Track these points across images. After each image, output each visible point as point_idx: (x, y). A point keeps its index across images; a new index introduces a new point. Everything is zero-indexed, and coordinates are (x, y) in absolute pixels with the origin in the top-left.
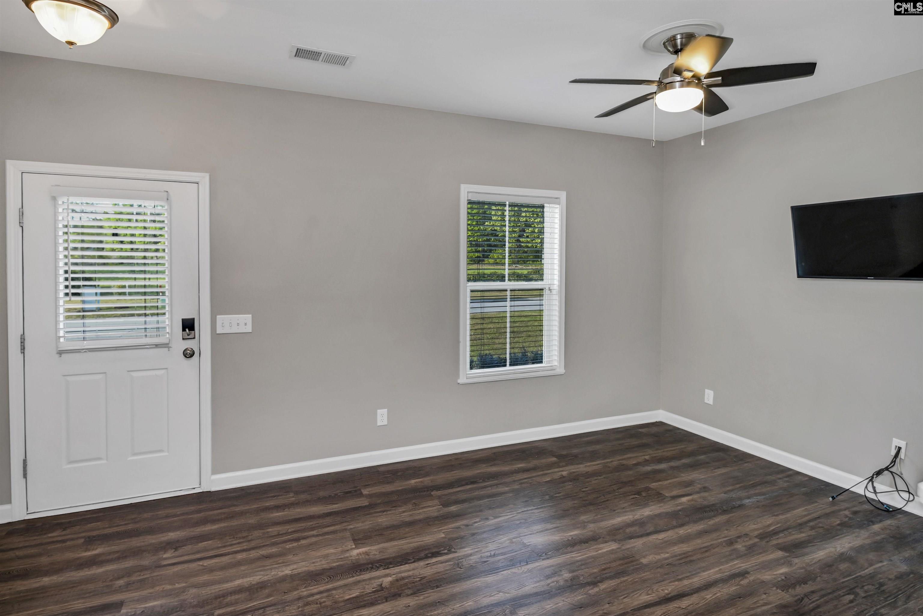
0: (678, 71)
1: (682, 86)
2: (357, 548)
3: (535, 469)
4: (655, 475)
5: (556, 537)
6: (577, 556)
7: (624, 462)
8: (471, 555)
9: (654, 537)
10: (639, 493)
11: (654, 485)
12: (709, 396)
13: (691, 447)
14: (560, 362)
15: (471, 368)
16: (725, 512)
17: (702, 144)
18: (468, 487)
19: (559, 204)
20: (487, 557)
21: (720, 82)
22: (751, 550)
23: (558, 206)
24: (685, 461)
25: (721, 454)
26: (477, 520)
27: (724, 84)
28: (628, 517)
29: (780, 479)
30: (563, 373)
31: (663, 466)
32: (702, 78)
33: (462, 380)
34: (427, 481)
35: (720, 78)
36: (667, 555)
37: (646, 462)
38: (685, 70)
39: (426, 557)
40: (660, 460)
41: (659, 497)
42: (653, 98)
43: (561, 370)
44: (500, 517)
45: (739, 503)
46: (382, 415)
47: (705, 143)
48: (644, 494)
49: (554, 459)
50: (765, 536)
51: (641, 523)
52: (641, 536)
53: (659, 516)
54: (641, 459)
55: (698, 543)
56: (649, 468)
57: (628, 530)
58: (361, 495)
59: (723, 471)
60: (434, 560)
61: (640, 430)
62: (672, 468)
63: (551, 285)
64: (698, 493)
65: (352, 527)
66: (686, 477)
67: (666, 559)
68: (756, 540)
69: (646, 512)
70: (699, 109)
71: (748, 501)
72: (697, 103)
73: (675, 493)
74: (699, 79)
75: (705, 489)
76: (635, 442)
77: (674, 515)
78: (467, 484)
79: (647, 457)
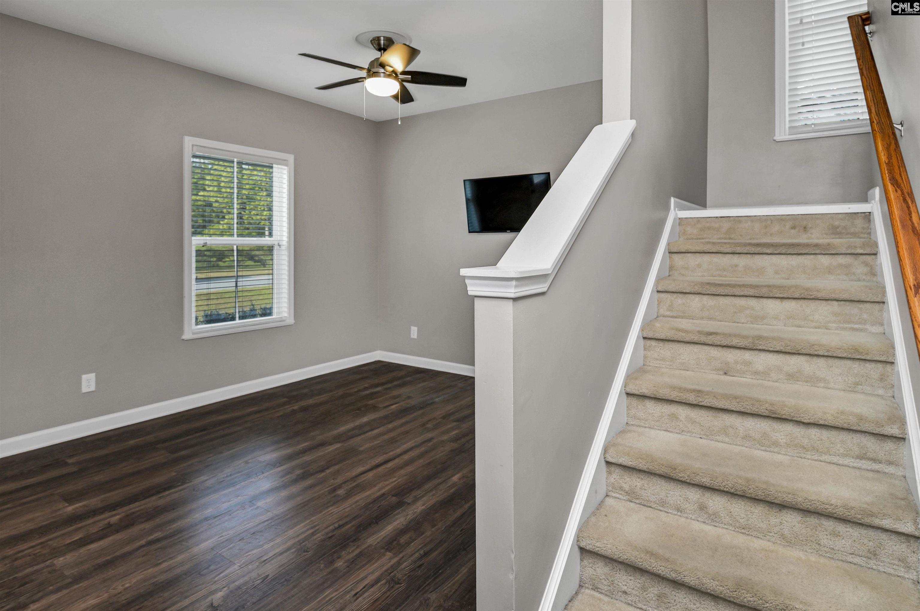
0: (382, 65)
1: (384, 77)
2: (70, 505)
3: (267, 409)
4: (371, 396)
5: (288, 451)
6: (307, 458)
7: (348, 392)
8: (206, 480)
9: (370, 433)
10: (359, 409)
11: (371, 402)
12: (414, 332)
13: (401, 374)
14: (289, 313)
15: (197, 324)
16: (421, 408)
17: (399, 123)
18: (198, 435)
19: (286, 165)
20: (224, 478)
21: (410, 79)
22: (436, 427)
23: (286, 168)
24: (395, 383)
25: (422, 375)
26: (211, 455)
27: (412, 81)
28: (351, 425)
29: (460, 383)
30: (293, 324)
31: (379, 389)
32: (398, 74)
33: (187, 335)
34: (150, 438)
35: (410, 77)
36: (378, 442)
37: (366, 389)
38: (387, 65)
39: (158, 492)
40: (377, 385)
41: (375, 408)
42: (363, 81)
43: (291, 321)
44: (235, 448)
45: (431, 401)
46: (88, 381)
47: (401, 123)
48: (363, 409)
49: (285, 399)
50: (445, 417)
51: (360, 427)
52: (360, 435)
53: (374, 420)
54: (362, 387)
55: (402, 429)
56: (367, 392)
57: (350, 434)
58: (66, 464)
59: (423, 384)
60: (167, 492)
61: (361, 368)
62: (386, 389)
63: (281, 242)
64: (404, 401)
65: (59, 491)
66: (395, 393)
67: (378, 444)
68: (440, 420)
69: (365, 419)
70: (396, 97)
71: (437, 399)
72: (394, 92)
73: (387, 404)
74: (396, 74)
75: (409, 398)
76: (358, 377)
77: (386, 417)
78: (196, 432)
79: (366, 386)
